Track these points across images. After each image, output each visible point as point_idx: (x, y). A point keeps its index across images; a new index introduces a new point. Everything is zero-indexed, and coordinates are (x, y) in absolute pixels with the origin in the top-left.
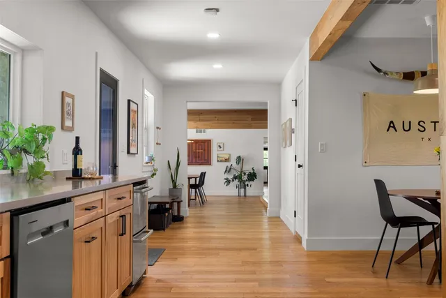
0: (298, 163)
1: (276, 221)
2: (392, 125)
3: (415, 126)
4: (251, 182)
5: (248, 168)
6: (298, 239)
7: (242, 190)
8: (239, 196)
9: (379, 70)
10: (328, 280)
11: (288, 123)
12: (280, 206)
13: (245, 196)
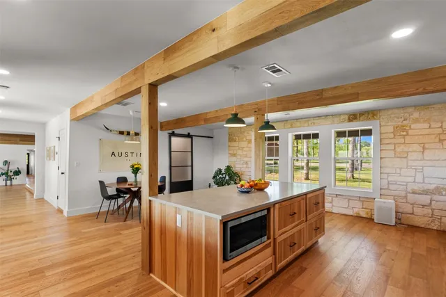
0: (61, 171)
1: (41, 201)
2: (113, 154)
3: (124, 155)
4: (17, 177)
5: (13, 168)
6: (60, 211)
7: (8, 182)
8: (6, 185)
9: (108, 129)
10: (83, 231)
11: (53, 148)
12: (44, 192)
13: (11, 185)
